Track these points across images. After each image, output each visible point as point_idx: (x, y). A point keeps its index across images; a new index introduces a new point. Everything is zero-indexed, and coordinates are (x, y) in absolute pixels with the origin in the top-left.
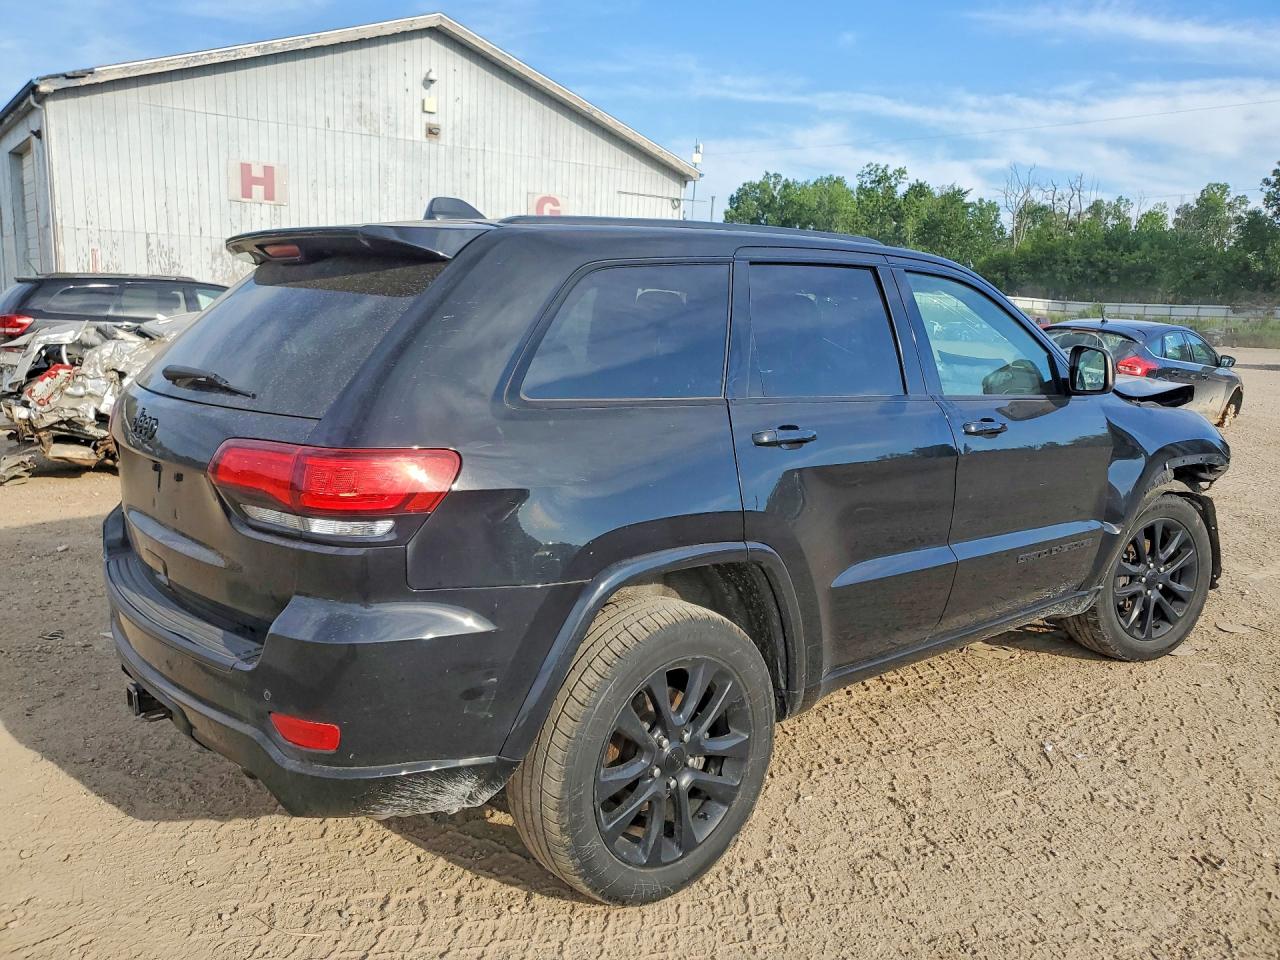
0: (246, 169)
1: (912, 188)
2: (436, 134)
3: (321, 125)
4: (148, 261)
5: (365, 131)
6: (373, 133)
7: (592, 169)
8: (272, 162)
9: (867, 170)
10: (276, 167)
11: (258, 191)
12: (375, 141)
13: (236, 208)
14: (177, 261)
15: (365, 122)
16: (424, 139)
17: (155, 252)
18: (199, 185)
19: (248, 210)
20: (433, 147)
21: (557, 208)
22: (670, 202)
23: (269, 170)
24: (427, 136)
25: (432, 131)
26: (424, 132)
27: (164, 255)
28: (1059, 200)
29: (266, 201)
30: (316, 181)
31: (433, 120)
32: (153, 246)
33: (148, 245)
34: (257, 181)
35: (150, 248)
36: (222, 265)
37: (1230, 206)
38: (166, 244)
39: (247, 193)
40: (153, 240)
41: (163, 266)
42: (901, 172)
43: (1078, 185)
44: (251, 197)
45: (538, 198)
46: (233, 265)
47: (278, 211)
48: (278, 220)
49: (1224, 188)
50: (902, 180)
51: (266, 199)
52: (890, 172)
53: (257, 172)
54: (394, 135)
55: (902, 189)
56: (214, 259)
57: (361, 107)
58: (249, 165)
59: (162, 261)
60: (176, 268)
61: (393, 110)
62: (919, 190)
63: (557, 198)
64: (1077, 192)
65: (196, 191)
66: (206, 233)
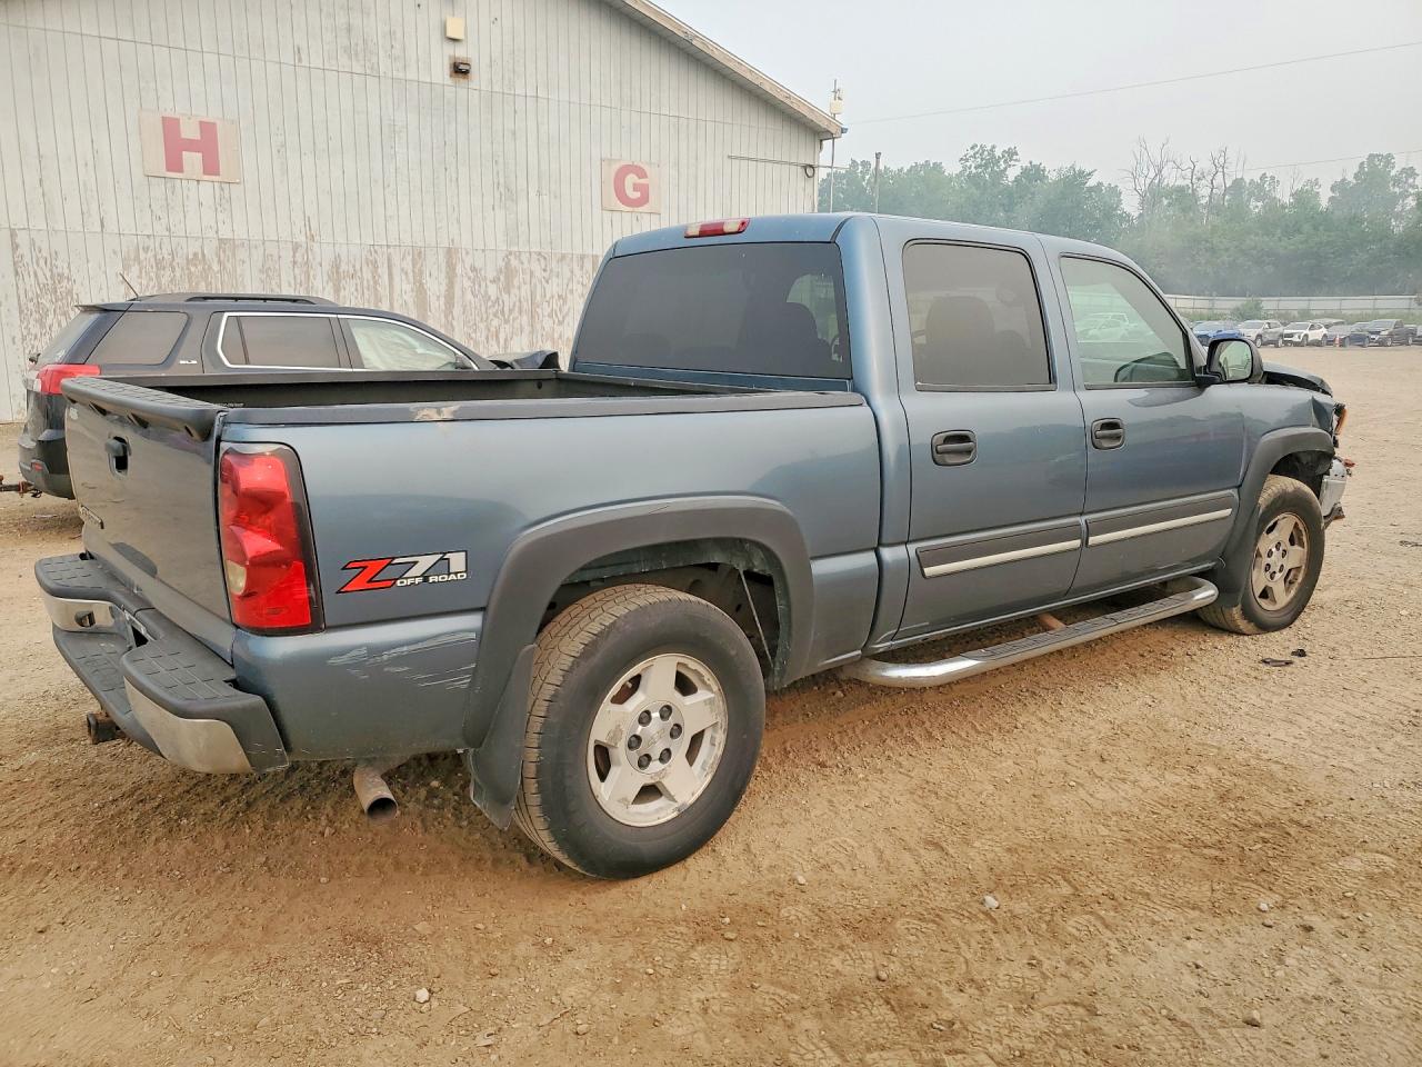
0: (170, 126)
1: (1025, 171)
2: (467, 72)
3: (288, 57)
4: (17, 273)
5: (357, 68)
6: (368, 72)
7: (693, 124)
8: (213, 115)
9: (972, 153)
10: (218, 122)
11: (193, 160)
12: (372, 82)
13: (158, 189)
14: (66, 272)
15: (356, 54)
16: (448, 80)
17: (27, 259)
18: (95, 152)
19: (178, 190)
20: (462, 92)
21: (642, 181)
22: (800, 170)
23: (208, 129)
24: (451, 76)
25: (460, 70)
26: (447, 70)
27: (42, 262)
28: (1199, 179)
29: (206, 177)
30: (284, 145)
31: (460, 53)
32: (24, 249)
33: (15, 247)
34: (191, 146)
35: (20, 251)
36: (140, 277)
37: (1397, 181)
38: (45, 246)
39: (174, 164)
40: (22, 238)
41: (42, 279)
42: (1011, 154)
43: (1222, 160)
44: (180, 170)
45: (616, 167)
46: (157, 277)
47: (226, 192)
48: (227, 206)
49: (1388, 159)
50: (1012, 163)
51: (205, 173)
52: (998, 153)
53: (190, 131)
54: (401, 75)
55: (1013, 173)
56: (126, 267)
57: (349, 30)
58: (178, 120)
59: (40, 273)
60: (65, 283)
61: (399, 35)
62: (1034, 174)
63: (642, 166)
64: (1220, 169)
65: (91, 163)
66: (111, 227)
